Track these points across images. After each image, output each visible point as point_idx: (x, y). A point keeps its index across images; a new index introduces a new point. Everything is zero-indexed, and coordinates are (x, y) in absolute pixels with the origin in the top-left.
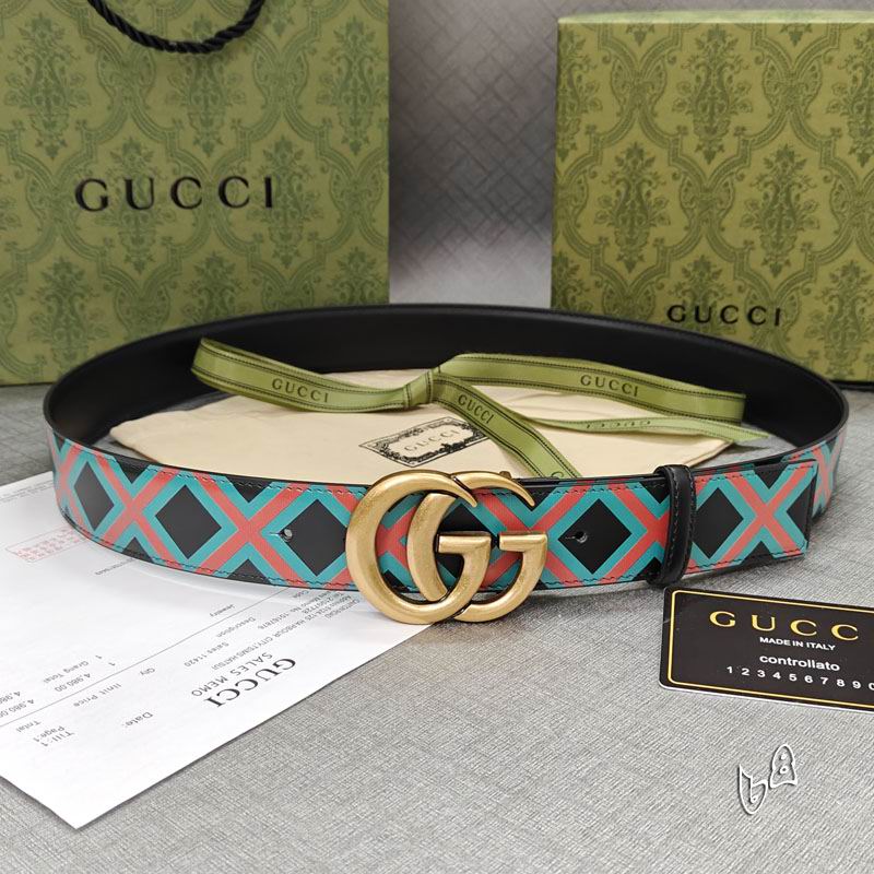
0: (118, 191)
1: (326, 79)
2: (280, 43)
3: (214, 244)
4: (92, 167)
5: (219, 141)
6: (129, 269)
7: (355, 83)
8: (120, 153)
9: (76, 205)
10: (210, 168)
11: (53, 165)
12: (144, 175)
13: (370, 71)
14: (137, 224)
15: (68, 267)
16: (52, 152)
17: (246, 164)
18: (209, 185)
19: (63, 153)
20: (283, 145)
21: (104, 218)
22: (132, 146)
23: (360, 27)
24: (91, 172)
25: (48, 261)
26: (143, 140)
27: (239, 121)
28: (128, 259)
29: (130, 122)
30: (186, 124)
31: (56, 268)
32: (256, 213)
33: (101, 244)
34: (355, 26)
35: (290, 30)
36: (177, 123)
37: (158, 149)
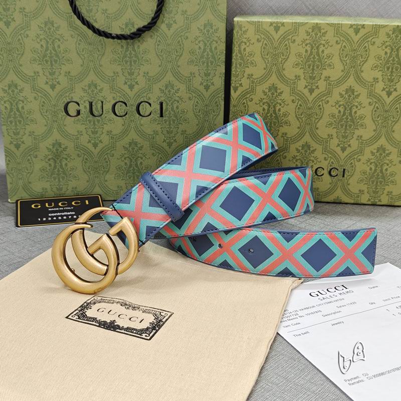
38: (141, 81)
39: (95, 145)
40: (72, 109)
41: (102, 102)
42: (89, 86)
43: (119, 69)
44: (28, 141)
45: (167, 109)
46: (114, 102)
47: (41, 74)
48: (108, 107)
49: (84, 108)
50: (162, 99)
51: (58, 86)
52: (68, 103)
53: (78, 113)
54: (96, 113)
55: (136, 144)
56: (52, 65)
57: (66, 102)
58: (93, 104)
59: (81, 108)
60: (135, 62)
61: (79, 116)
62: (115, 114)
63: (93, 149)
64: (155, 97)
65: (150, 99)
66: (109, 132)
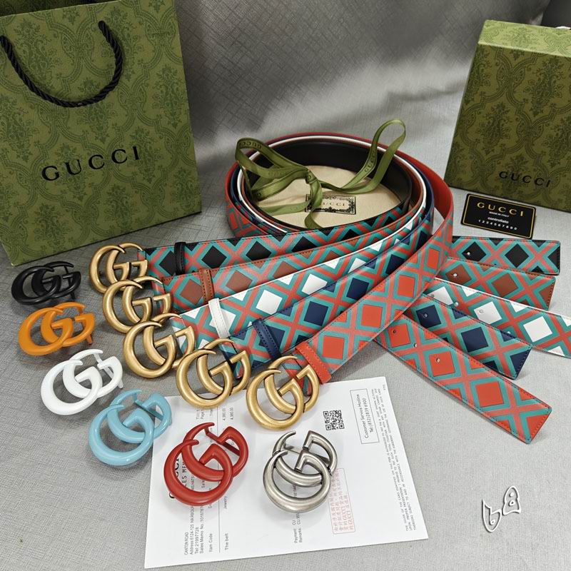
0: (63, 169)
1: (156, 97)
2: (129, 84)
3: (114, 181)
4: (47, 161)
5: (107, 135)
6: (76, 200)
7: (171, 96)
8: (60, 152)
9: (44, 179)
10: (105, 148)
11: (27, 165)
12: (74, 159)
13: (177, 89)
14: (75, 180)
15: (47, 207)
16: (26, 159)
17: (122, 143)
18: (108, 156)
19: (31, 158)
20: (139, 130)
21: (60, 182)
22: (65, 147)
23: (170, 69)
24: (47, 163)
25: (36, 206)
26: (69, 143)
27: (116, 124)
28: (75, 197)
29: (61, 136)
30: (90, 131)
31: (41, 209)
32: (132, 163)
33: (60, 193)
34: (167, 69)
35: (133, 77)
36: (85, 132)
37: (79, 146)
38: (112, 133)
39: (81, 199)
40: (50, 173)
41: (78, 160)
42: (62, 149)
43: (87, 127)
44: (15, 211)
45: (141, 152)
46: (89, 158)
47: (10, 149)
48: (85, 163)
49: (62, 169)
50: (134, 144)
51: (30, 157)
52: (45, 169)
53: (57, 175)
54: (74, 171)
55: (118, 188)
56: (19, 139)
57: (42, 168)
58: (70, 164)
59: (59, 170)
60: (101, 117)
61: (59, 178)
62: (94, 168)
63: (79, 202)
64: (127, 144)
65: (123, 146)
66: (91, 185)
